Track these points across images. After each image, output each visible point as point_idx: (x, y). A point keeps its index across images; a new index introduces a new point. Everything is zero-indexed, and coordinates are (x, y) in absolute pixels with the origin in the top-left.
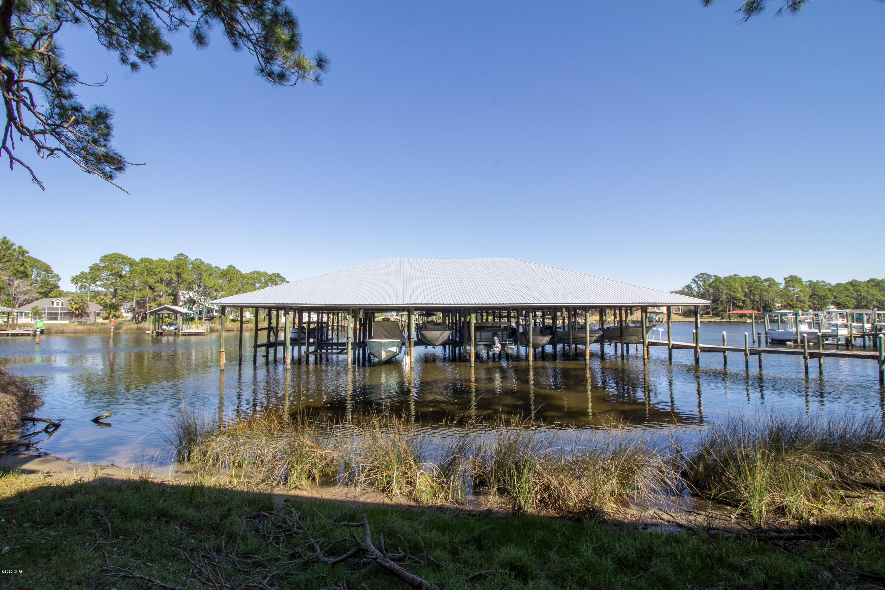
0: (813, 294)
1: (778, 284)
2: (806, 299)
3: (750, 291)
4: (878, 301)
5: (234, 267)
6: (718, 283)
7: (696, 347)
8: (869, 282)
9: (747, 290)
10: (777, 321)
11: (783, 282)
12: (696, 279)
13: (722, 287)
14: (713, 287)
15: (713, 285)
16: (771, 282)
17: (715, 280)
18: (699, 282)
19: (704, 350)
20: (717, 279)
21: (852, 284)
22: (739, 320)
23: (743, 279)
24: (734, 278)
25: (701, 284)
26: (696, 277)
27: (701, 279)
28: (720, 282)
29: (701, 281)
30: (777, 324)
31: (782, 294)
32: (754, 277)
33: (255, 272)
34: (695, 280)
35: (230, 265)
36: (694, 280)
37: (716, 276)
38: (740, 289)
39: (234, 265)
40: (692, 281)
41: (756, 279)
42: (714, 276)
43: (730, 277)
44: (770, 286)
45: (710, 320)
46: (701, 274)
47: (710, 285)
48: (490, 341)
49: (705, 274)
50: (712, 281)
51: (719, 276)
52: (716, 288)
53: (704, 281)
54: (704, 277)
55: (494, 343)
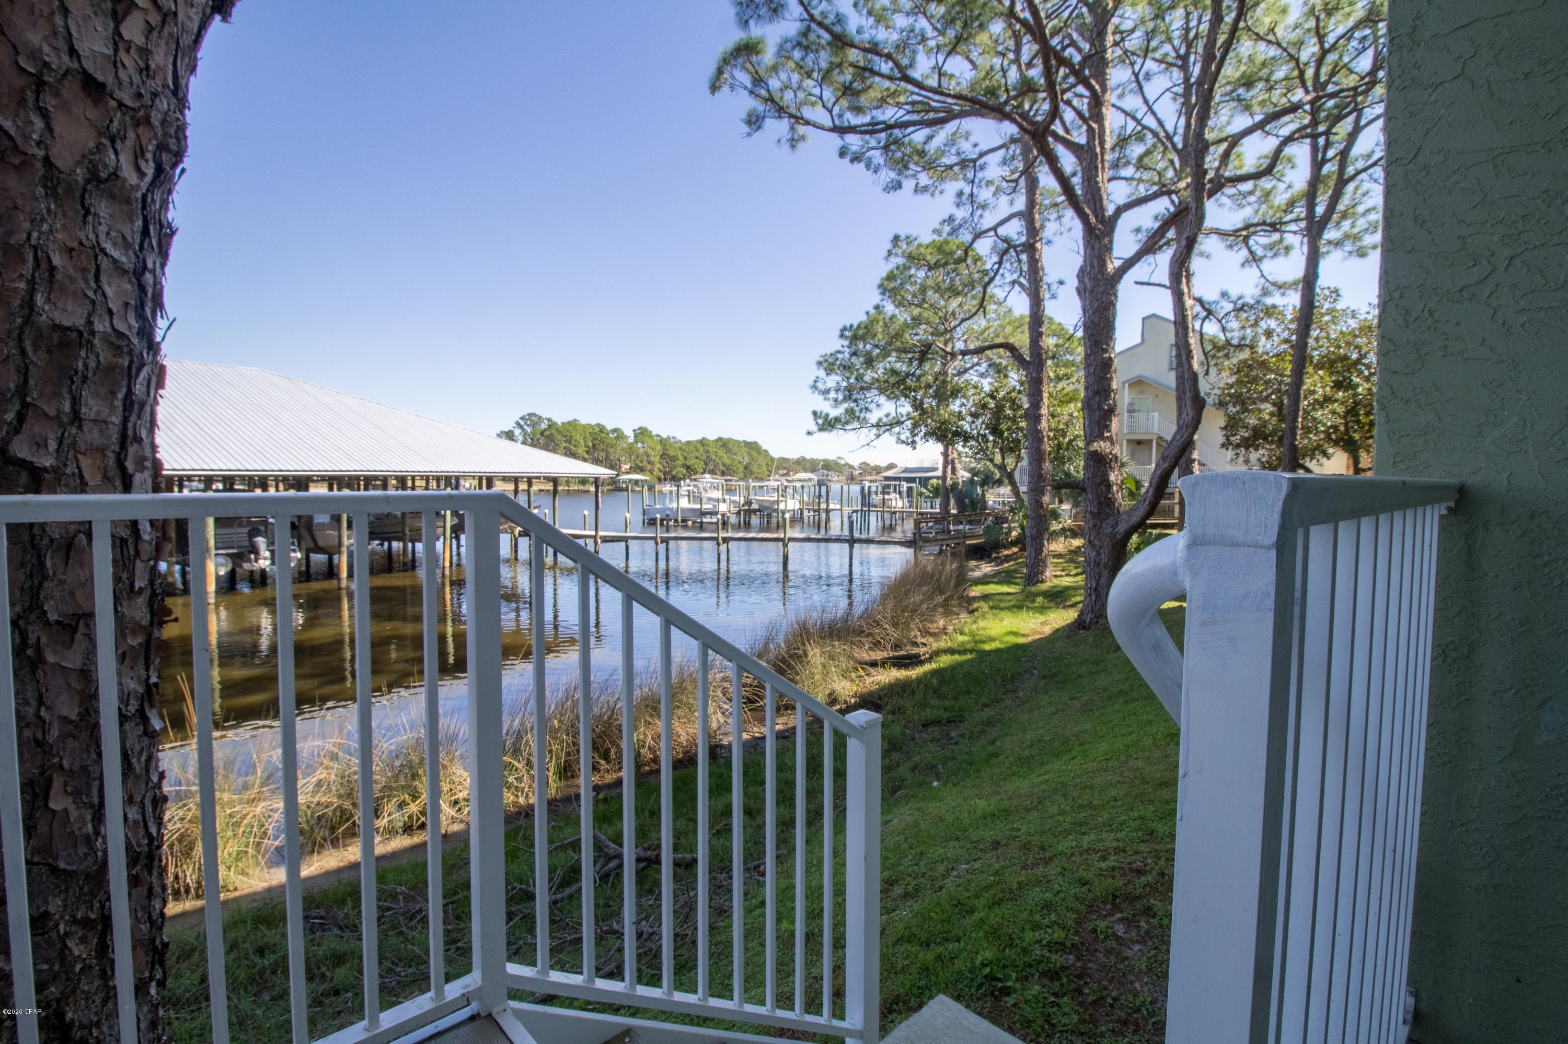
0: (663, 454)
1: (627, 437)
2: (657, 459)
3: (594, 445)
4: (724, 465)
7: (595, 537)
8: (717, 440)
9: (590, 444)
10: (627, 490)
11: (632, 435)
12: (522, 423)
13: (559, 437)
14: (547, 437)
15: (547, 433)
16: (619, 434)
17: (550, 426)
18: (525, 428)
19: (606, 540)
20: (552, 425)
21: (703, 442)
22: (581, 487)
23: (584, 426)
24: (573, 424)
26: (522, 419)
27: (529, 423)
29: (528, 426)
30: (625, 493)
31: (630, 450)
32: (598, 425)
34: (520, 425)
36: (518, 423)
37: (549, 420)
38: (582, 443)
40: (515, 425)
41: (602, 429)
42: (546, 419)
43: (570, 423)
44: (617, 438)
45: (542, 487)
46: (530, 415)
47: (542, 433)
48: (239, 547)
49: (534, 414)
50: (544, 426)
51: (555, 419)
52: (550, 438)
53: (533, 425)
54: (532, 419)
55: (255, 550)
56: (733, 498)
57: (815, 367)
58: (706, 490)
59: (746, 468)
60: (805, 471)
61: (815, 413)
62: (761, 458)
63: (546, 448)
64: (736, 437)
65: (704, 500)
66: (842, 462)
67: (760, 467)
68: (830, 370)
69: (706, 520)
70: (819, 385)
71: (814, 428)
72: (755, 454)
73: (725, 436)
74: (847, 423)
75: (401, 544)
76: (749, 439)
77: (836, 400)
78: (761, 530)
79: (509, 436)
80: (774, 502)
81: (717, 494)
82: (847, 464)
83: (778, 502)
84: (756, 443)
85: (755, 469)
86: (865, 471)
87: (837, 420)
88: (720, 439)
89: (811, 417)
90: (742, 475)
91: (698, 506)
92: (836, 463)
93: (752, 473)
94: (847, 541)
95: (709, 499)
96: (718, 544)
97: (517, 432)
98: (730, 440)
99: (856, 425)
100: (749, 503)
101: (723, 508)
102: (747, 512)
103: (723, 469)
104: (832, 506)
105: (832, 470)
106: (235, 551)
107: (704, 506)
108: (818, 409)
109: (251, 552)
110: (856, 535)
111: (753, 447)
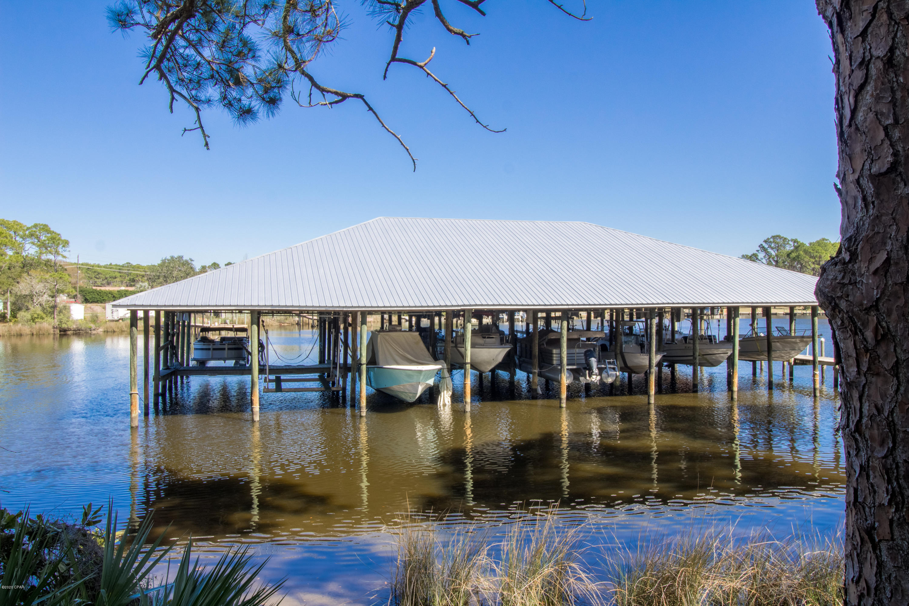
6: (801, 253)
12: (764, 244)
13: (807, 258)
14: (794, 258)
15: (793, 255)
17: (797, 248)
18: (769, 250)
24: (822, 243)
25: (773, 253)
26: (765, 241)
27: (773, 245)
28: (806, 252)
29: (772, 248)
34: (763, 247)
36: (761, 246)
37: (795, 241)
40: (759, 249)
42: (792, 240)
46: (773, 237)
47: (788, 255)
48: (578, 364)
49: (779, 236)
50: (789, 248)
51: (801, 240)
52: (797, 259)
53: (778, 248)
54: (776, 241)
55: (589, 368)
79: (753, 258)
97: (761, 255)
106: (575, 367)
109: (585, 369)
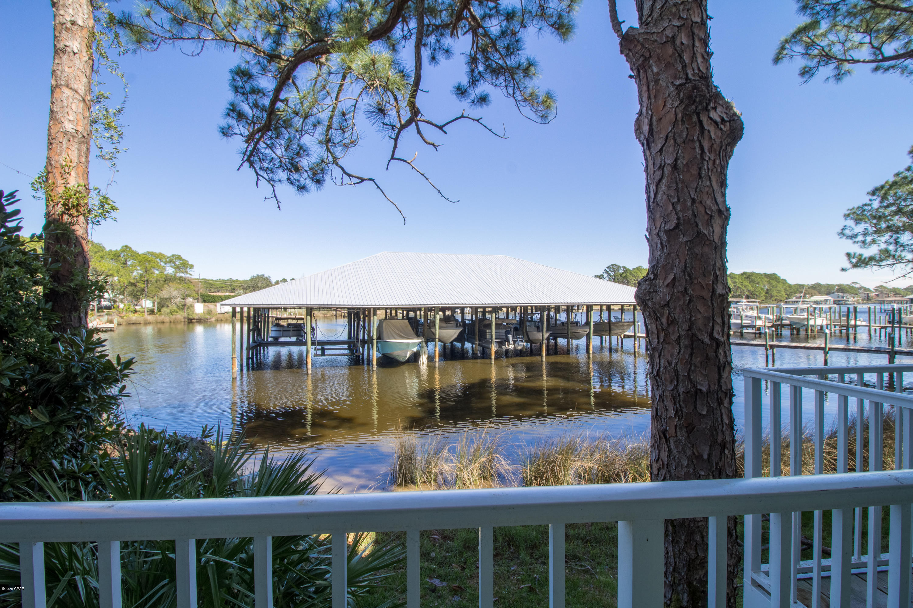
4: (749, 291)
5: (130, 248)
6: (628, 274)
8: (742, 274)
13: (631, 277)
14: (623, 277)
18: (610, 273)
20: (626, 270)
25: (612, 275)
26: (608, 268)
27: (612, 270)
28: (630, 274)
33: (148, 252)
35: (124, 244)
36: (605, 271)
37: (624, 267)
39: (129, 245)
42: (622, 267)
46: (612, 265)
47: (620, 276)
48: (501, 339)
49: (615, 265)
50: (621, 271)
52: (626, 277)
53: (615, 271)
54: (614, 268)
56: (767, 316)
57: (843, 219)
58: (743, 310)
59: (767, 293)
60: (820, 293)
61: (848, 255)
62: (780, 286)
63: (622, 283)
64: (757, 271)
65: (743, 317)
66: (857, 286)
67: (779, 291)
68: (858, 220)
69: (745, 330)
70: (847, 232)
71: (847, 265)
72: (774, 283)
73: (749, 271)
74: (882, 260)
75: (566, 340)
76: (769, 272)
77: (864, 242)
78: (792, 341)
79: (601, 277)
80: (804, 319)
81: (754, 313)
82: (861, 288)
83: (808, 319)
84: (774, 274)
85: (775, 293)
86: (882, 293)
87: (871, 259)
88: (744, 273)
89: (846, 258)
90: (764, 298)
91: (740, 322)
92: (850, 287)
93: (772, 297)
94: (888, 353)
95: (748, 317)
96: (767, 350)
97: (605, 276)
98: (752, 274)
99: (891, 261)
100: (780, 319)
101: (759, 323)
102: (778, 326)
103: (749, 294)
104: (858, 323)
105: (848, 292)
106: (499, 340)
107: (744, 322)
108: (852, 252)
110: (897, 348)
111: (772, 278)
